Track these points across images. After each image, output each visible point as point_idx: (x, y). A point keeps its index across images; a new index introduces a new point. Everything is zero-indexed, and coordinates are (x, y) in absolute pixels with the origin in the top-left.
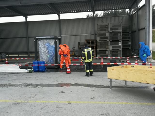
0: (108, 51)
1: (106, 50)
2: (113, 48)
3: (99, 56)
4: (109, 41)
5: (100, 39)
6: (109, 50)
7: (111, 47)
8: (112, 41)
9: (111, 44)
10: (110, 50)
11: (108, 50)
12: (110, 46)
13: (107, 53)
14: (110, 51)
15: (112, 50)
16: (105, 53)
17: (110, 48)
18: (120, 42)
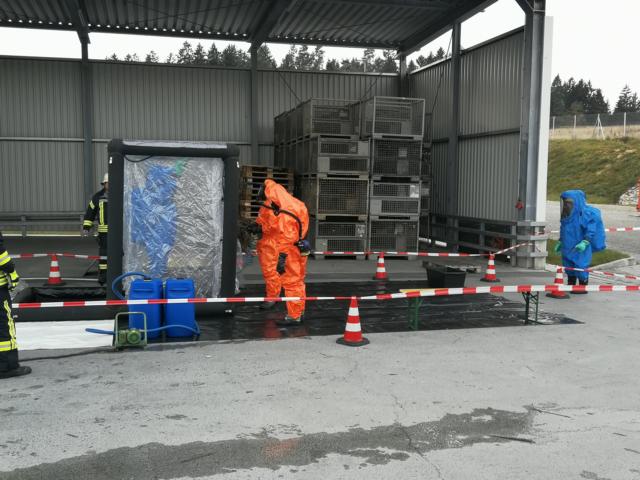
0: (363, 222)
1: (355, 219)
2: (383, 210)
3: (325, 244)
4: (370, 177)
5: (331, 169)
6: (368, 218)
7: (376, 207)
8: (384, 179)
9: (378, 191)
10: (372, 218)
11: (363, 217)
12: (372, 201)
13: (361, 231)
14: (373, 222)
15: (380, 217)
16: (352, 231)
17: (372, 212)
18: (412, 186)
